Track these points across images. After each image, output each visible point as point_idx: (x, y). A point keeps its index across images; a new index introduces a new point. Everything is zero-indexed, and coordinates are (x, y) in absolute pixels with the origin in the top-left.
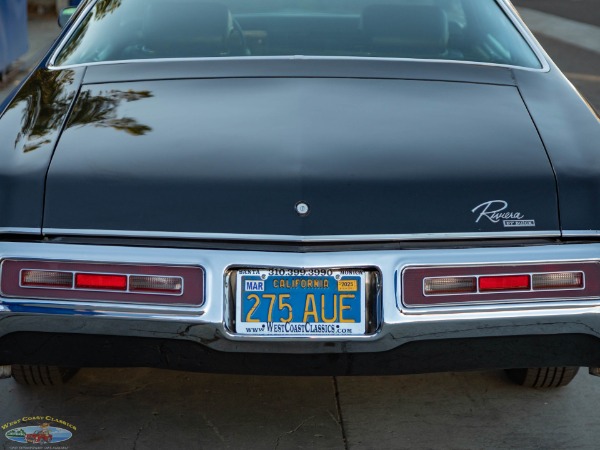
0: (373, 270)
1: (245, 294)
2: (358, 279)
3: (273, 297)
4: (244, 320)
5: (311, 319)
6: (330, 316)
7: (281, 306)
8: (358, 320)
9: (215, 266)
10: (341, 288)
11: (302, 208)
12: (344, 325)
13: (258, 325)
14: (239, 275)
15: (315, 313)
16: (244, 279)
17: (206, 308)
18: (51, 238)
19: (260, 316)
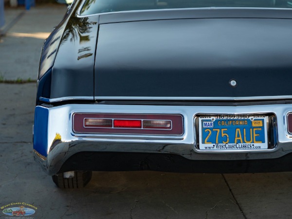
0: (271, 115)
1: (203, 129)
2: (263, 120)
3: (218, 130)
4: (203, 142)
5: (239, 142)
6: (249, 140)
7: (223, 135)
8: (264, 142)
9: (189, 114)
10: (254, 125)
11: (233, 83)
12: (256, 144)
13: (211, 145)
14: (200, 119)
15: (240, 138)
16: (202, 121)
17: (185, 137)
18: (99, 101)
19: (212, 140)
